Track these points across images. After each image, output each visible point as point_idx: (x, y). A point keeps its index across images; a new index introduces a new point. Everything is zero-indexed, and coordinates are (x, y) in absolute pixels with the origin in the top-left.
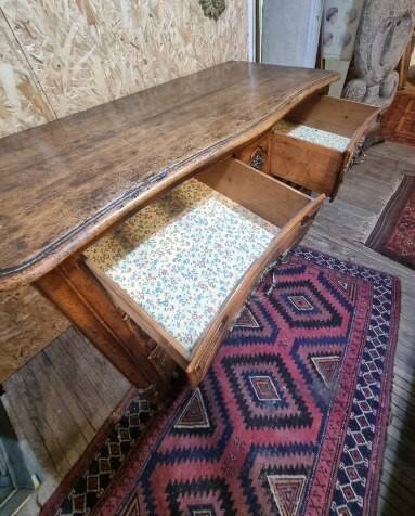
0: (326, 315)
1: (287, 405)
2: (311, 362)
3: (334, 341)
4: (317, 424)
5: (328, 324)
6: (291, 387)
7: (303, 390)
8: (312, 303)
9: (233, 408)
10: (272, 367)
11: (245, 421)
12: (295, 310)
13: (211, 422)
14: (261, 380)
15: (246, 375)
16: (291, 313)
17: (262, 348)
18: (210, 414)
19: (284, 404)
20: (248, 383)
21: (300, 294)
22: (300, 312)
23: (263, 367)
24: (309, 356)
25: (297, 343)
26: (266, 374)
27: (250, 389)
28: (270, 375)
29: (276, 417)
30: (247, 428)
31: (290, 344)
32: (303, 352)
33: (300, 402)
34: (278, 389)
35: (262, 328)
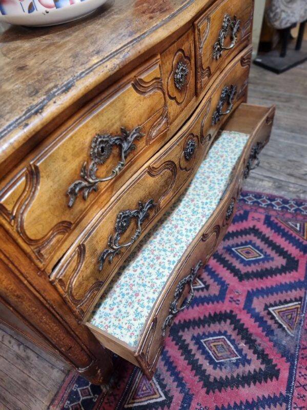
0: (280, 261)
1: (249, 362)
2: (269, 313)
3: (291, 287)
4: (284, 375)
5: (283, 270)
6: (251, 342)
7: (263, 343)
8: (261, 251)
9: (188, 375)
10: (226, 326)
11: (205, 385)
12: (242, 261)
13: (166, 394)
14: (215, 341)
15: (197, 339)
16: (238, 265)
17: (210, 308)
18: (163, 387)
19: (245, 361)
20: (201, 347)
21: (246, 243)
22: (249, 263)
23: (215, 327)
24: (266, 307)
25: (250, 296)
26: (220, 333)
27: (204, 352)
28: (225, 334)
29: (238, 375)
30: (207, 393)
31: (242, 299)
32: (258, 305)
33: (263, 356)
34: (236, 347)
35: (207, 287)
